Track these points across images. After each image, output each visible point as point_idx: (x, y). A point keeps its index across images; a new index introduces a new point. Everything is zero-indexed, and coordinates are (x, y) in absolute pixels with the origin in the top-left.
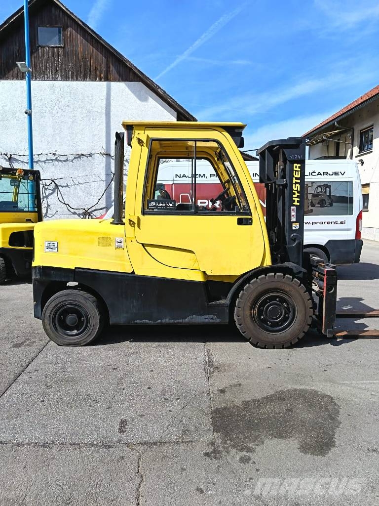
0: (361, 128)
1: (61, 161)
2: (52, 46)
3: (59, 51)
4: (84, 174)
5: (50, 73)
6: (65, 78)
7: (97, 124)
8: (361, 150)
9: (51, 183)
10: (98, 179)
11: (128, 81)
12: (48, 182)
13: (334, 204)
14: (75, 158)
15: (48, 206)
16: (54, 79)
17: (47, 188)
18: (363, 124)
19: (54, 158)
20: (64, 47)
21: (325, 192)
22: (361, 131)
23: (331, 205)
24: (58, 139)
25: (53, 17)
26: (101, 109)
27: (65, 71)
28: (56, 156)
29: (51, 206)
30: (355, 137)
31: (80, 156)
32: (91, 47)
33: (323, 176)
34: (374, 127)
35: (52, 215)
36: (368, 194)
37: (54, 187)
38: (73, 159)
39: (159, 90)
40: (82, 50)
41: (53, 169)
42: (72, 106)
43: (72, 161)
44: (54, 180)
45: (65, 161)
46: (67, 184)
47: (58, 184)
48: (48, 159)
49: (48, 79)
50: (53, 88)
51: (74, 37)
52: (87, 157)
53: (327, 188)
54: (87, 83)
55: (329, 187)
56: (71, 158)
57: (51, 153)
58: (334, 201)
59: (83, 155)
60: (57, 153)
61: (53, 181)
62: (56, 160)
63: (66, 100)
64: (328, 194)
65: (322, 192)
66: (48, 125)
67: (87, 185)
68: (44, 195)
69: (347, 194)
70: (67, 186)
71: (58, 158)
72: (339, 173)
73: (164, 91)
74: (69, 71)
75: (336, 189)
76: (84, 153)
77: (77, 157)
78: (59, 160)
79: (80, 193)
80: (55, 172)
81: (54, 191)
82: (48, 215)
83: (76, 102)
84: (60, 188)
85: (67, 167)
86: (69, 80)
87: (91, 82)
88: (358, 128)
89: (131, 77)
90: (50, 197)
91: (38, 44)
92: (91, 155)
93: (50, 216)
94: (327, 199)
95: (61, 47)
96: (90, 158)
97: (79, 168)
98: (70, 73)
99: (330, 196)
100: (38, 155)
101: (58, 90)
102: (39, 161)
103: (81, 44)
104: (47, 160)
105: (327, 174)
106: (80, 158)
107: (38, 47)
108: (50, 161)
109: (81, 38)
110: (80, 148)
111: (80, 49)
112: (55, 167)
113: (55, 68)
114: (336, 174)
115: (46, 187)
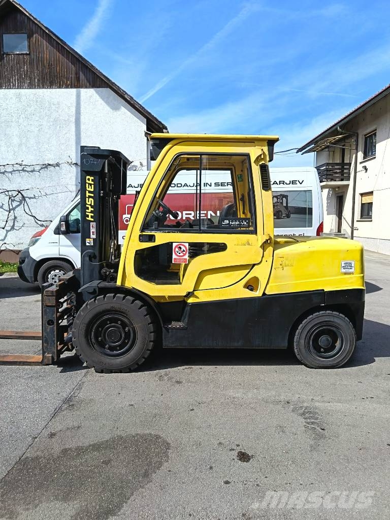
0: (365, 133)
1: (28, 171)
2: (18, 53)
3: (24, 58)
4: (51, 185)
5: (15, 82)
6: (31, 86)
7: (64, 132)
8: (365, 156)
9: (18, 194)
10: (65, 189)
11: (95, 87)
12: (15, 193)
13: (292, 216)
14: (42, 168)
15: (15, 218)
16: (20, 87)
17: (14, 200)
18: (367, 128)
19: (20, 168)
20: (29, 54)
21: (282, 203)
22: (365, 135)
23: (288, 216)
24: (24, 149)
25: (18, 24)
26: (68, 117)
27: (31, 79)
28: (23, 167)
29: (18, 218)
30: (359, 142)
31: (47, 166)
32: (58, 53)
33: (279, 186)
34: (377, 131)
35: (19, 228)
36: (371, 203)
37: (21, 199)
38: (40, 170)
39: (126, 96)
40: (48, 56)
41: (19, 180)
42: (38, 115)
43: (39, 171)
44: (21, 192)
45: (32, 171)
46: (34, 195)
47: (25, 195)
48: (15, 169)
49: (14, 87)
50: (19, 97)
51: (40, 43)
52: (54, 166)
53: (284, 199)
54: (54, 90)
55: (286, 197)
56: (37, 168)
57: (17, 164)
58: (291, 212)
59: (50, 165)
60: (24, 163)
61: (19, 192)
62: (23, 170)
63: (33, 108)
64: (285, 205)
65: (278, 202)
66: (14, 134)
67: (54, 196)
68: (11, 207)
69: (306, 205)
70: (35, 198)
71: (25, 169)
72: (297, 182)
73: (131, 97)
74: (34, 79)
75: (294, 199)
76: (51, 163)
77: (44, 167)
78: (26, 171)
79: (48, 205)
80: (22, 183)
81: (21, 202)
82: (15, 228)
83: (42, 110)
84: (26, 199)
85: (33, 177)
86: (35, 88)
87: (58, 90)
88: (362, 133)
89: (98, 83)
90: (17, 209)
91: (3, 51)
92: (58, 165)
93: (17, 228)
94: (283, 210)
95: (27, 54)
96: (57, 168)
97: (46, 178)
98: (36, 80)
99: (287, 207)
100: (4, 166)
101: (24, 98)
102: (5, 171)
103: (47, 50)
104: (14, 171)
105: (283, 183)
106: (47, 168)
107: (3, 55)
108: (17, 172)
109: (48, 44)
110: (47, 157)
111: (46, 55)
112: (22, 178)
113: (21, 75)
114: (293, 182)
115: (13, 198)
